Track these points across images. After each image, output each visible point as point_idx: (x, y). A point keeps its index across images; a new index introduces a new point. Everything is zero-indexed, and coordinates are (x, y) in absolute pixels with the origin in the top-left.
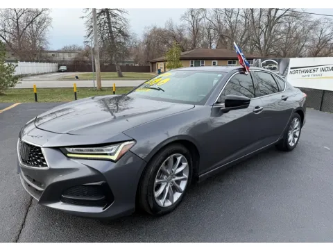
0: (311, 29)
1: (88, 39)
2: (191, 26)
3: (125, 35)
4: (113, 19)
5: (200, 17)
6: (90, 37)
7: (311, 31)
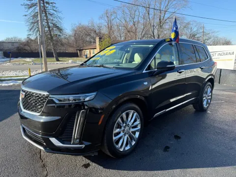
0: (185, 27)
1: (31, 33)
2: (106, 24)
3: (60, 30)
4: (49, 17)
5: (113, 17)
6: (32, 30)
7: (185, 29)
